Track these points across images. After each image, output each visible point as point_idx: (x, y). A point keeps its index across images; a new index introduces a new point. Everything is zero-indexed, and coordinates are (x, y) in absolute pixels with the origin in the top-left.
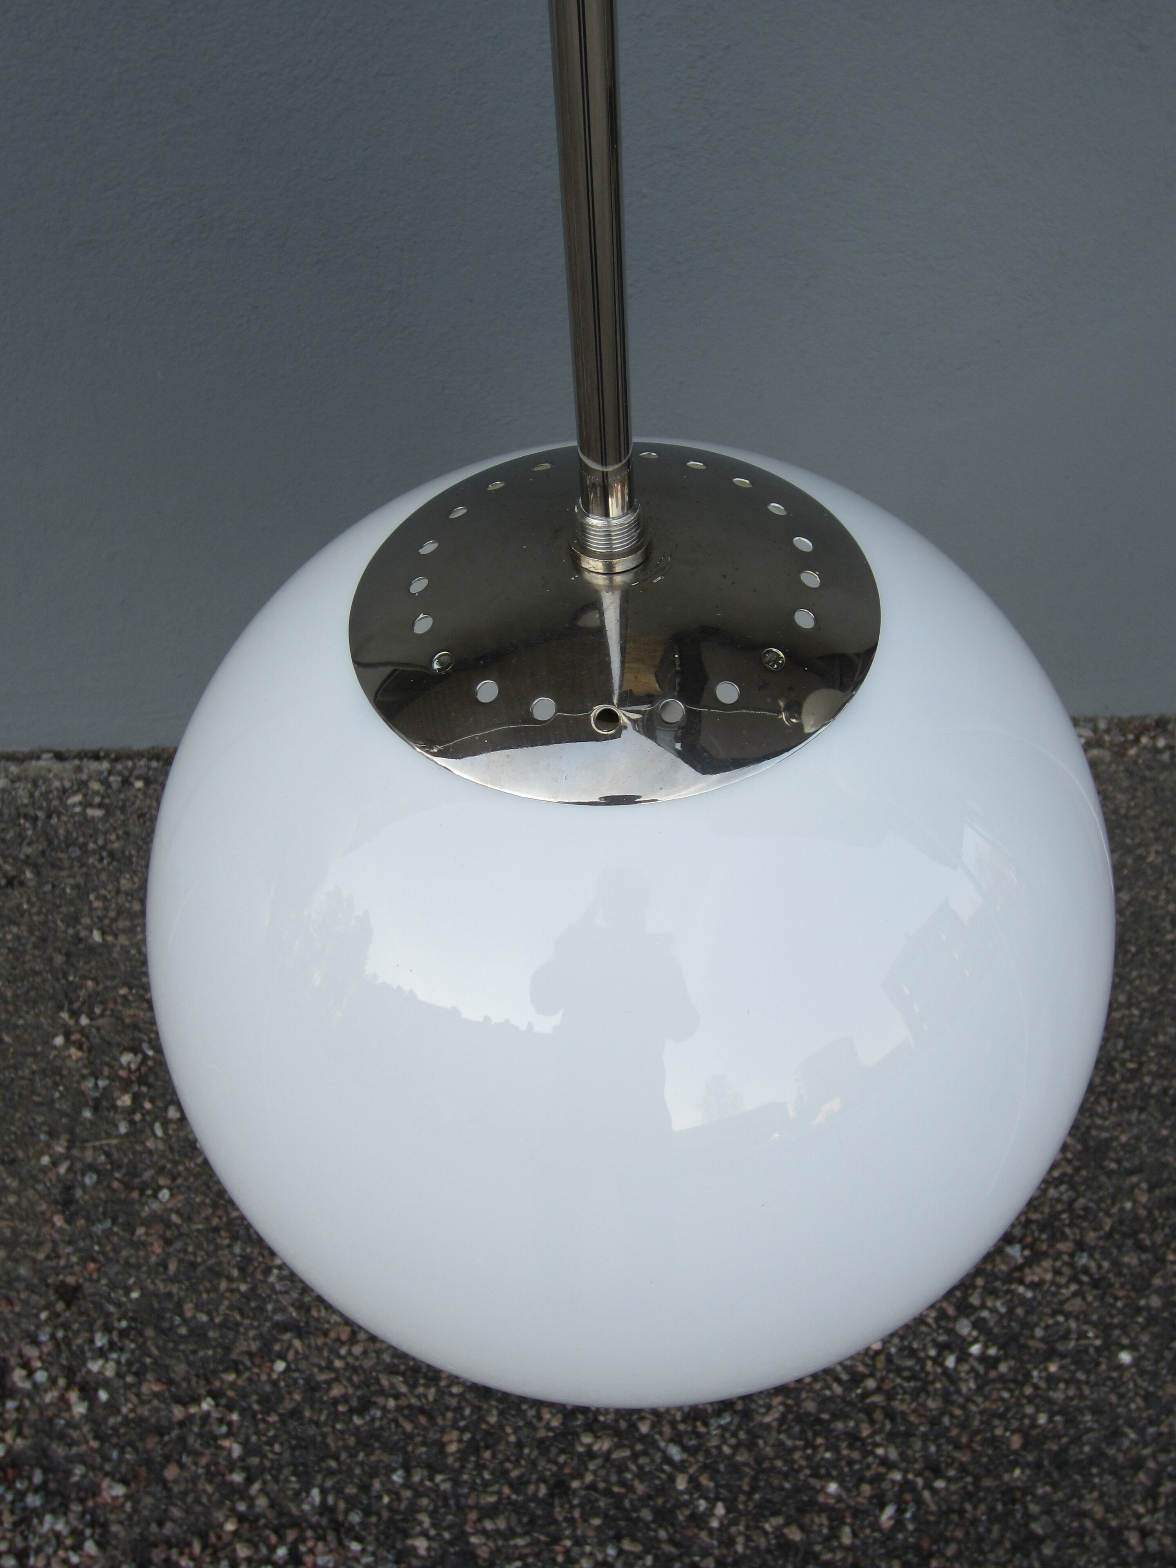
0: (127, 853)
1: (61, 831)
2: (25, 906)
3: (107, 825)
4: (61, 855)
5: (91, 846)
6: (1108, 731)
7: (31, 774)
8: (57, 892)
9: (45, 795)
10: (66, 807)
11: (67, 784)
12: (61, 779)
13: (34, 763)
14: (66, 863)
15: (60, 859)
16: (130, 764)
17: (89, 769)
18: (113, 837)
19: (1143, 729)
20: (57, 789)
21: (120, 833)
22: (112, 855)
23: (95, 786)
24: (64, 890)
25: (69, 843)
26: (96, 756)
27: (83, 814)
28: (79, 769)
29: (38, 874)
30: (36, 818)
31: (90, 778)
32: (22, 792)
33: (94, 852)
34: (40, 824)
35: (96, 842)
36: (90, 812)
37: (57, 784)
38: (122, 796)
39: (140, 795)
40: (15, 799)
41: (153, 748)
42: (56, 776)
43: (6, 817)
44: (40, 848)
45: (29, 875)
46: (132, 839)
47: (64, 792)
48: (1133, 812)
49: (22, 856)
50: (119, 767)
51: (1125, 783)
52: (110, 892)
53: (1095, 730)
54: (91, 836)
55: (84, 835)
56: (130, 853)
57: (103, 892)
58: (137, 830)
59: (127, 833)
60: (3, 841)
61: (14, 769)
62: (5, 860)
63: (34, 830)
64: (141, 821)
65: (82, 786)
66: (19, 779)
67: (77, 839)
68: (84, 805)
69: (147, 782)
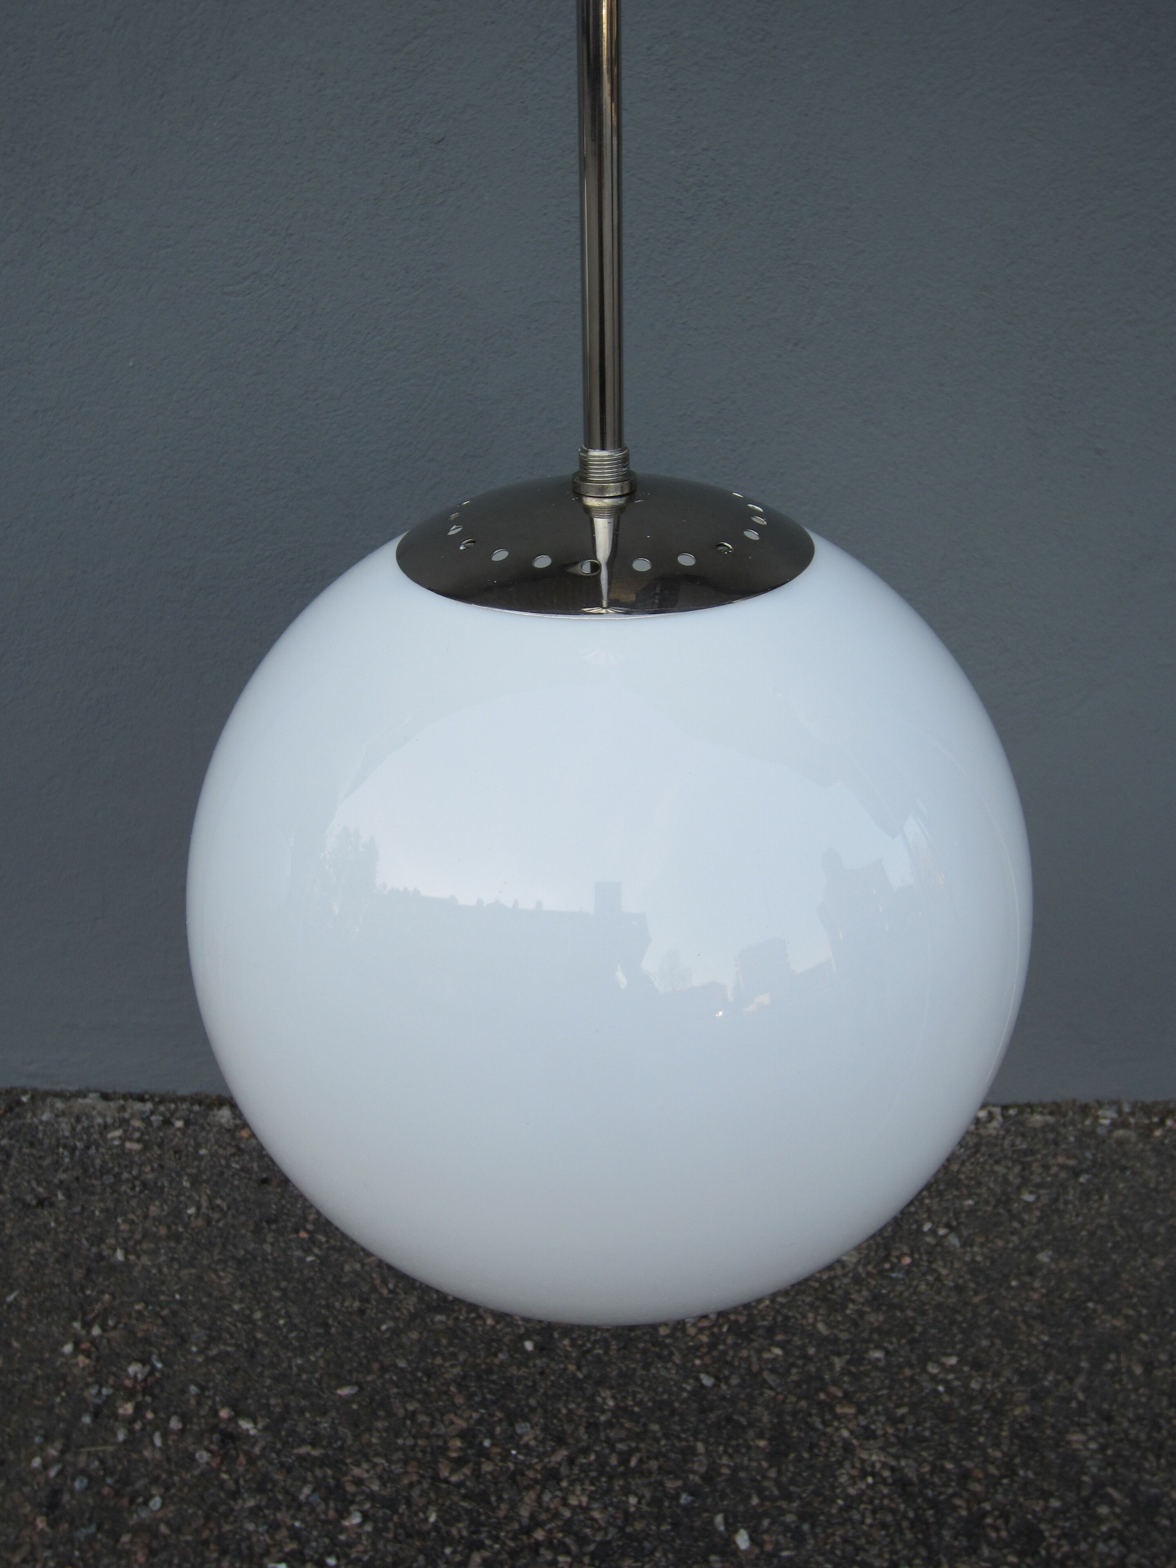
0: (159, 1184)
1: (98, 1162)
2: (53, 1224)
3: (144, 1158)
4: (95, 1182)
5: (126, 1175)
6: (1132, 1114)
7: (76, 1111)
8: (85, 1214)
9: (86, 1130)
10: (105, 1140)
11: (109, 1120)
12: (104, 1117)
13: (80, 1100)
14: (99, 1190)
15: (93, 1185)
16: (173, 1106)
17: (132, 1108)
18: (147, 1169)
19: (1168, 1113)
20: (99, 1125)
21: (156, 1165)
22: (144, 1184)
23: (137, 1123)
24: (93, 1212)
25: (104, 1170)
26: (141, 1099)
27: (122, 1146)
28: (123, 1109)
29: (69, 1196)
30: (75, 1148)
31: (133, 1116)
33: (128, 1180)
34: (78, 1153)
35: (130, 1172)
36: (128, 1145)
37: (99, 1120)
38: (161, 1134)
39: (179, 1134)
40: (57, 1131)
41: (196, 1094)
42: (100, 1114)
43: (46, 1146)
44: (75, 1174)
45: (60, 1196)
46: (166, 1172)
47: (106, 1127)
48: (1162, 1187)
49: (56, 1181)
50: (162, 1108)
51: (1153, 1161)
52: (138, 1217)
53: (1120, 1112)
54: (126, 1166)
55: (119, 1166)
56: (163, 1183)
57: (131, 1216)
58: (172, 1164)
59: (161, 1166)
60: (40, 1167)
61: (60, 1105)
62: (39, 1183)
63: (72, 1158)
64: (177, 1156)
65: (124, 1123)
66: (63, 1114)
67: (112, 1168)
68: (123, 1139)
69: (187, 1123)
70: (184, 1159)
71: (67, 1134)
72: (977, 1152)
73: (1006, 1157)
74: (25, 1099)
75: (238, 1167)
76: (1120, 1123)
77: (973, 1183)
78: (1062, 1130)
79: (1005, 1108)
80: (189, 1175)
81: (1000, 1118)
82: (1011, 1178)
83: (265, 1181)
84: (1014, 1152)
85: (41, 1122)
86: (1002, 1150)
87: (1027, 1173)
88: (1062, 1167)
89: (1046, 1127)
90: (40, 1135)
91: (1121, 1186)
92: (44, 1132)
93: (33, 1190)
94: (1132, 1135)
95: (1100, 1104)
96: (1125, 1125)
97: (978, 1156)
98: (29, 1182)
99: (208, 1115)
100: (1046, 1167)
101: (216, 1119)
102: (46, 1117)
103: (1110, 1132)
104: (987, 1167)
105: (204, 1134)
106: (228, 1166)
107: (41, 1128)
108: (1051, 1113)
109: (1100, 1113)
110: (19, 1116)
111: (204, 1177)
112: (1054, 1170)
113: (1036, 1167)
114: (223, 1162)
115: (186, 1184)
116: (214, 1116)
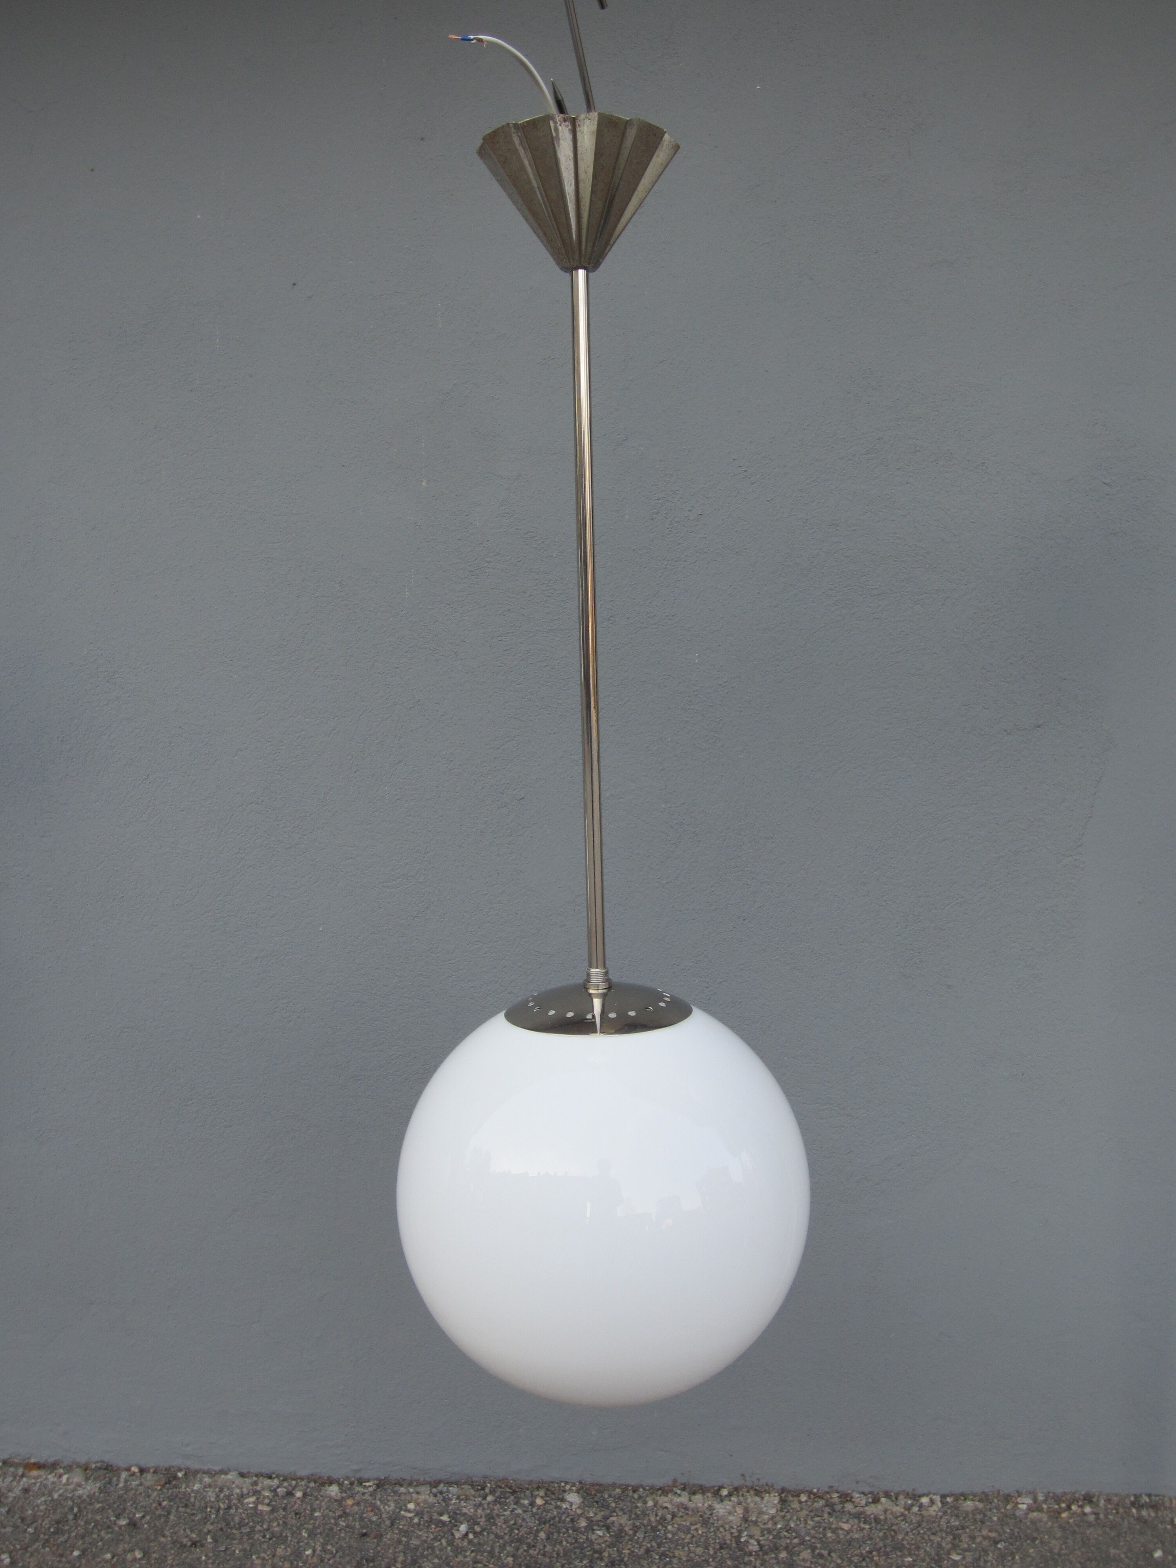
0: (284, 1534)
1: (237, 1519)
2: (204, 1558)
3: (272, 1517)
4: (234, 1531)
5: (258, 1528)
6: (1045, 1501)
7: (219, 1483)
8: (228, 1552)
9: (228, 1497)
10: (242, 1504)
11: (245, 1491)
12: (241, 1488)
13: (223, 1476)
14: (238, 1536)
15: (233, 1534)
16: (294, 1482)
17: (263, 1483)
18: (275, 1524)
19: (1075, 1500)
20: (237, 1494)
21: (281, 1522)
22: (273, 1534)
23: (267, 1493)
24: (234, 1551)
25: (241, 1524)
26: (270, 1477)
27: (256, 1508)
28: (255, 1483)
29: (215, 1540)
30: (219, 1508)
31: (263, 1489)
32: (211, 1495)
33: (260, 1531)
34: (221, 1512)
35: (261, 1526)
36: (260, 1507)
37: (237, 1491)
38: (285, 1501)
39: (299, 1502)
40: (206, 1496)
41: (312, 1475)
42: (237, 1486)
43: (197, 1507)
44: (220, 1526)
45: (209, 1540)
46: (289, 1527)
47: (242, 1496)
48: (1064, 1552)
49: (205, 1530)
50: (286, 1484)
51: (1059, 1534)
52: (268, 1555)
53: (1035, 1500)
54: (258, 1523)
55: (253, 1521)
56: (287, 1534)
57: (263, 1555)
58: (294, 1522)
59: (285, 1523)
60: (193, 1521)
61: (207, 1480)
62: (192, 1531)
63: (217, 1516)
64: (298, 1516)
65: (256, 1493)
66: (210, 1486)
67: (248, 1523)
68: (256, 1503)
69: (305, 1495)
70: (302, 1518)
71: (213, 1499)
72: (920, 1526)
73: (941, 1530)
74: (180, 1475)
75: (344, 1524)
76: (1036, 1507)
77: (913, 1547)
78: (989, 1513)
79: (943, 1497)
80: (307, 1530)
81: (940, 1504)
82: (944, 1544)
83: (365, 1535)
84: (947, 1527)
85: (193, 1491)
86: (939, 1525)
87: (957, 1541)
88: (984, 1538)
89: (976, 1511)
90: (192, 1500)
91: (1031, 1551)
92: (195, 1498)
93: (187, 1536)
94: (1045, 1517)
95: (1020, 1494)
96: (1039, 1509)
97: (919, 1529)
98: (184, 1530)
99: (320, 1490)
100: (973, 1538)
101: (327, 1492)
102: (196, 1487)
103: (1027, 1514)
104: (926, 1537)
105: (318, 1502)
106: (337, 1524)
107: (193, 1495)
108: (980, 1501)
109: (1019, 1500)
110: (175, 1487)
111: (319, 1531)
112: (979, 1540)
113: (965, 1538)
114: (332, 1521)
115: (305, 1534)
116: (326, 1491)
